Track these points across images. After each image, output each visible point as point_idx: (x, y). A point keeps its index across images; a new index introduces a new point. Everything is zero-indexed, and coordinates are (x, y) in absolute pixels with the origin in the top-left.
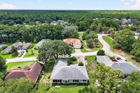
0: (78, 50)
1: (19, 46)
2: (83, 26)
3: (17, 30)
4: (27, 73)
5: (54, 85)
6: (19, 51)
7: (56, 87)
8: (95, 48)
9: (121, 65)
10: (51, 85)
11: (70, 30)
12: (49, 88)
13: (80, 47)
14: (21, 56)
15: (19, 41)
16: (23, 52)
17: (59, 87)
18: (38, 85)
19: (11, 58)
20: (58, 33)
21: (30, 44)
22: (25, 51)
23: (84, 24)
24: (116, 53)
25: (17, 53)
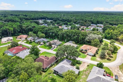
0: (90, 56)
1: (54, 43)
2: (112, 35)
3: (58, 32)
4: (45, 60)
5: (54, 73)
6: (53, 46)
7: (54, 74)
8: (106, 60)
9: (104, 81)
10: (53, 72)
11: (92, 38)
12: (51, 74)
13: (93, 54)
14: (52, 49)
15: (57, 39)
16: (55, 47)
17: (56, 75)
18: (48, 70)
19: (47, 49)
20: (82, 38)
21: (61, 42)
22: (56, 46)
23: (114, 33)
24: (121, 71)
25: (52, 47)
